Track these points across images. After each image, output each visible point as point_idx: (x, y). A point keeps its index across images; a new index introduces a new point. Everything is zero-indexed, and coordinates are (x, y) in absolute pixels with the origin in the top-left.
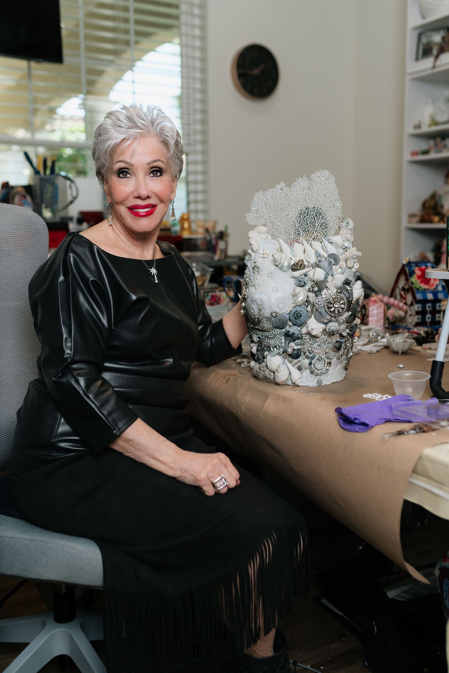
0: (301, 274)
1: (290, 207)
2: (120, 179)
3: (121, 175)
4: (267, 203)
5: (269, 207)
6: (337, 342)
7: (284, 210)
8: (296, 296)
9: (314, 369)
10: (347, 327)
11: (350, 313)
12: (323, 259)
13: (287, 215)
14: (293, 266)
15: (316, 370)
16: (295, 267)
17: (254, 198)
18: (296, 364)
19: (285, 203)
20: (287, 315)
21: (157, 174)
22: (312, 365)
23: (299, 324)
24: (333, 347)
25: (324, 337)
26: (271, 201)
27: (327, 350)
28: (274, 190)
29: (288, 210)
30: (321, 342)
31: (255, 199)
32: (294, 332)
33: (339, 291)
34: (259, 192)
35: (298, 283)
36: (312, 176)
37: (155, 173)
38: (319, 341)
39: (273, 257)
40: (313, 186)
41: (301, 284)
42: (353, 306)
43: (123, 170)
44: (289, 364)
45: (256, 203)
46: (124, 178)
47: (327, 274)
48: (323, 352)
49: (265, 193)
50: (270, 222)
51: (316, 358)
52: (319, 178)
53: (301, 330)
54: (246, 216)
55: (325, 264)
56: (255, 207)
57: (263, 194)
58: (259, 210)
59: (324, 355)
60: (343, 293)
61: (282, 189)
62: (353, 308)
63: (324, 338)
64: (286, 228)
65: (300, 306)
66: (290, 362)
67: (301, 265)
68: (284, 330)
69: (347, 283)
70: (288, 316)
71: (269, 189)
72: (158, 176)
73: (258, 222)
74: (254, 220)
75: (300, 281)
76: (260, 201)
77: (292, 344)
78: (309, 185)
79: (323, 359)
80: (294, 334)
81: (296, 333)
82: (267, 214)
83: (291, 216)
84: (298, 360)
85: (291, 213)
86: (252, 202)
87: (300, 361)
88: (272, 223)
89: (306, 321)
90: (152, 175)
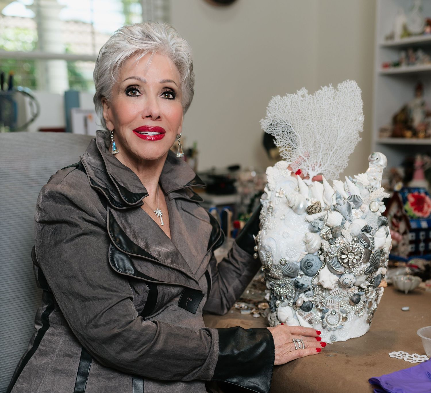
0: (316, 218)
1: (311, 117)
2: (129, 98)
3: (129, 93)
4: (285, 110)
5: (287, 114)
6: (355, 295)
7: (304, 119)
8: (309, 243)
9: (327, 324)
10: (367, 278)
11: (369, 264)
12: (341, 202)
13: (308, 125)
14: (308, 209)
15: (329, 325)
16: (309, 210)
17: (270, 103)
18: (307, 317)
19: (307, 112)
20: (298, 263)
21: (168, 96)
22: (325, 319)
23: (311, 274)
24: (350, 300)
25: (338, 289)
26: (290, 109)
27: (343, 303)
28: (295, 96)
29: (308, 119)
30: (335, 295)
31: (272, 104)
32: (304, 283)
33: (355, 239)
34: (276, 96)
35: (312, 228)
36: (340, 86)
37: (167, 95)
38: (333, 294)
39: (286, 198)
40: (338, 96)
41: (314, 229)
42: (374, 256)
43: (133, 87)
44: (299, 316)
45: (272, 109)
46: (133, 96)
47: (344, 219)
48: (338, 306)
49: (282, 98)
50: (288, 131)
51: (330, 312)
52: (346, 89)
53: (313, 281)
54: (261, 123)
55: (344, 208)
56: (271, 113)
57: (281, 99)
58: (275, 117)
59: (338, 309)
60: (360, 242)
61: (303, 96)
62: (373, 258)
63: (338, 291)
64: (305, 139)
65: (312, 254)
66: (301, 314)
67: (317, 208)
68: (294, 279)
69: (367, 230)
70: (299, 265)
71: (288, 93)
72: (170, 99)
73: (275, 131)
74: (270, 128)
75: (314, 227)
76: (277, 108)
77: (302, 296)
78: (335, 94)
79: (338, 313)
80: (303, 285)
81: (306, 285)
82: (284, 122)
83: (312, 127)
84: (310, 312)
85: (312, 123)
86: (269, 107)
87: (311, 314)
88: (290, 132)
89: (319, 271)
90: (163, 96)
